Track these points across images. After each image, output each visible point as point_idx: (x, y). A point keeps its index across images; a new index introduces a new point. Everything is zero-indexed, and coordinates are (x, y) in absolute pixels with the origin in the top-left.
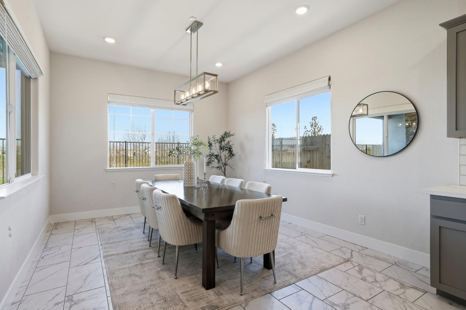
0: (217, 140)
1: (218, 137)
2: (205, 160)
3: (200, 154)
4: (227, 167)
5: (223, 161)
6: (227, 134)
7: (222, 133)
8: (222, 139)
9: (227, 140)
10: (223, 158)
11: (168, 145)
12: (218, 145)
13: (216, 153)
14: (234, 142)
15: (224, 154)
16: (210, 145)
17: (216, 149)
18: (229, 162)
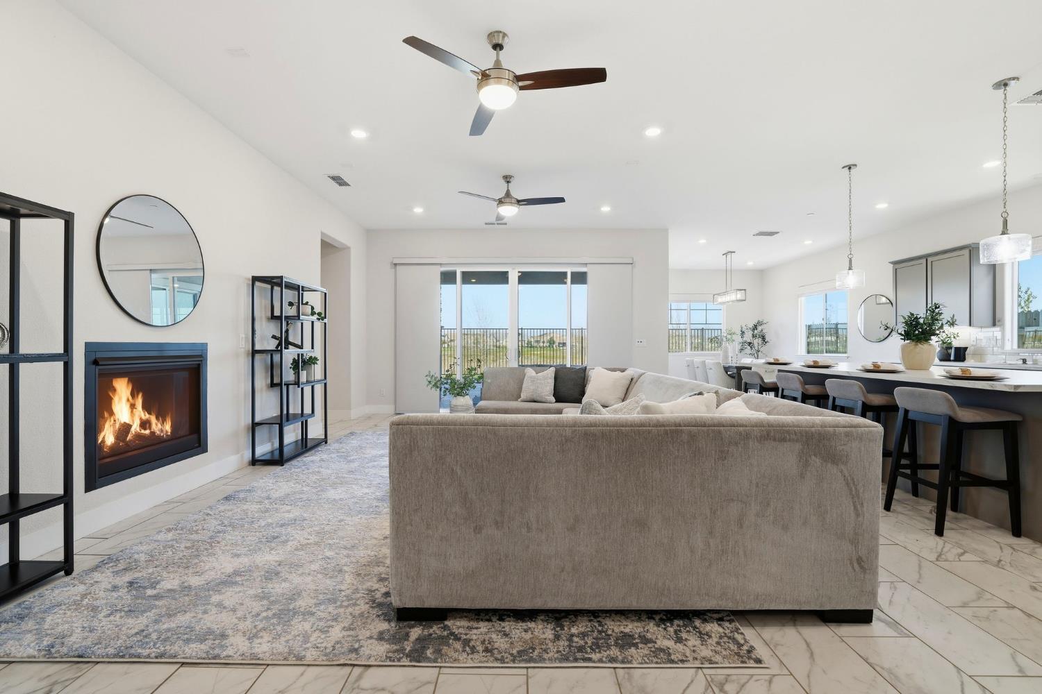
0: (750, 329)
1: (751, 326)
2: (738, 347)
3: (734, 341)
4: (760, 353)
5: (756, 348)
6: (760, 323)
7: (755, 322)
8: (755, 327)
9: (759, 328)
10: (756, 345)
11: (710, 331)
12: (750, 333)
13: (749, 341)
14: (766, 329)
15: (757, 342)
16: (743, 333)
17: (748, 337)
18: (761, 349)
